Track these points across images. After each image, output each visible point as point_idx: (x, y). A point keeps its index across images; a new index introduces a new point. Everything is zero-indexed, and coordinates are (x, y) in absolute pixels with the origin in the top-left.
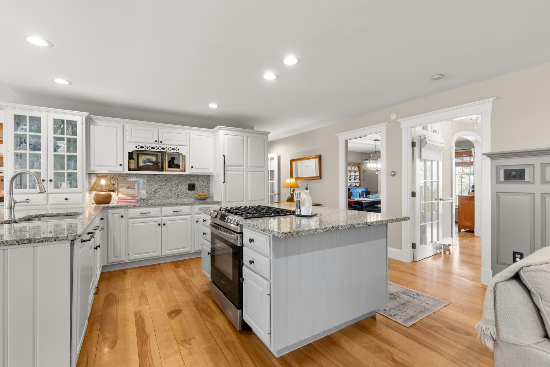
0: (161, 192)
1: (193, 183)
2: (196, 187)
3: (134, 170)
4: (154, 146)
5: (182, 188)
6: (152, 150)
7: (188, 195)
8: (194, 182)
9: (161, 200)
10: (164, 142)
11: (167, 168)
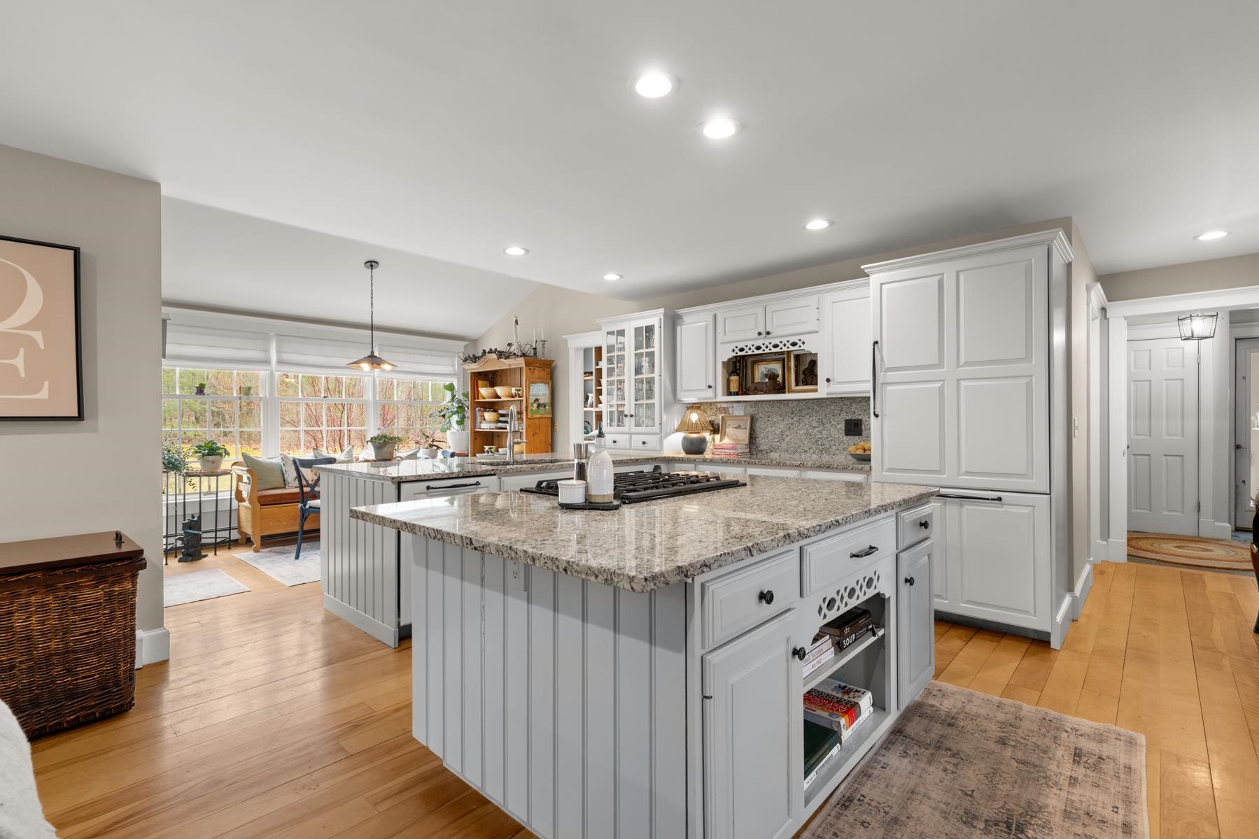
0: (790, 437)
1: (856, 417)
2: (863, 427)
3: (737, 394)
4: (759, 343)
5: (832, 429)
6: (774, 350)
7: (845, 446)
8: (860, 415)
9: (790, 454)
10: (775, 332)
11: (793, 387)
